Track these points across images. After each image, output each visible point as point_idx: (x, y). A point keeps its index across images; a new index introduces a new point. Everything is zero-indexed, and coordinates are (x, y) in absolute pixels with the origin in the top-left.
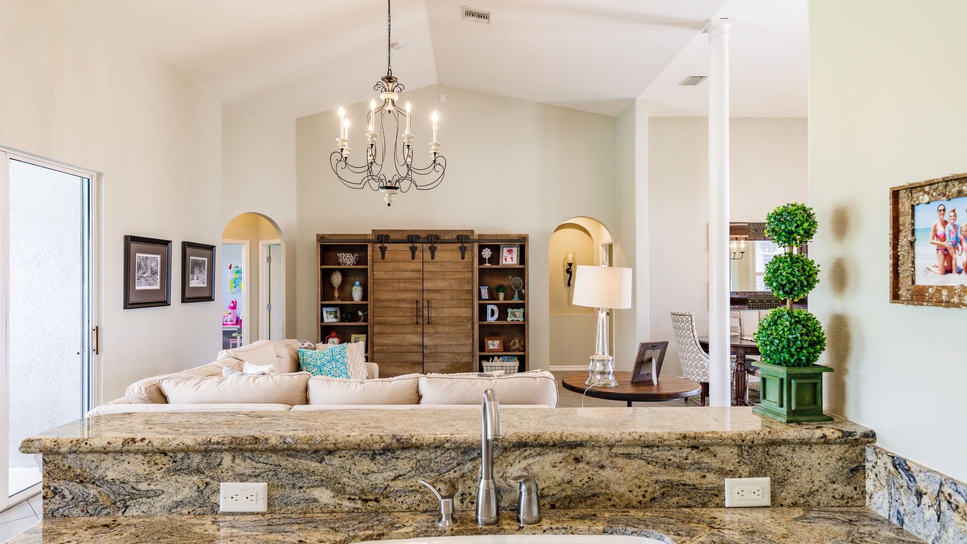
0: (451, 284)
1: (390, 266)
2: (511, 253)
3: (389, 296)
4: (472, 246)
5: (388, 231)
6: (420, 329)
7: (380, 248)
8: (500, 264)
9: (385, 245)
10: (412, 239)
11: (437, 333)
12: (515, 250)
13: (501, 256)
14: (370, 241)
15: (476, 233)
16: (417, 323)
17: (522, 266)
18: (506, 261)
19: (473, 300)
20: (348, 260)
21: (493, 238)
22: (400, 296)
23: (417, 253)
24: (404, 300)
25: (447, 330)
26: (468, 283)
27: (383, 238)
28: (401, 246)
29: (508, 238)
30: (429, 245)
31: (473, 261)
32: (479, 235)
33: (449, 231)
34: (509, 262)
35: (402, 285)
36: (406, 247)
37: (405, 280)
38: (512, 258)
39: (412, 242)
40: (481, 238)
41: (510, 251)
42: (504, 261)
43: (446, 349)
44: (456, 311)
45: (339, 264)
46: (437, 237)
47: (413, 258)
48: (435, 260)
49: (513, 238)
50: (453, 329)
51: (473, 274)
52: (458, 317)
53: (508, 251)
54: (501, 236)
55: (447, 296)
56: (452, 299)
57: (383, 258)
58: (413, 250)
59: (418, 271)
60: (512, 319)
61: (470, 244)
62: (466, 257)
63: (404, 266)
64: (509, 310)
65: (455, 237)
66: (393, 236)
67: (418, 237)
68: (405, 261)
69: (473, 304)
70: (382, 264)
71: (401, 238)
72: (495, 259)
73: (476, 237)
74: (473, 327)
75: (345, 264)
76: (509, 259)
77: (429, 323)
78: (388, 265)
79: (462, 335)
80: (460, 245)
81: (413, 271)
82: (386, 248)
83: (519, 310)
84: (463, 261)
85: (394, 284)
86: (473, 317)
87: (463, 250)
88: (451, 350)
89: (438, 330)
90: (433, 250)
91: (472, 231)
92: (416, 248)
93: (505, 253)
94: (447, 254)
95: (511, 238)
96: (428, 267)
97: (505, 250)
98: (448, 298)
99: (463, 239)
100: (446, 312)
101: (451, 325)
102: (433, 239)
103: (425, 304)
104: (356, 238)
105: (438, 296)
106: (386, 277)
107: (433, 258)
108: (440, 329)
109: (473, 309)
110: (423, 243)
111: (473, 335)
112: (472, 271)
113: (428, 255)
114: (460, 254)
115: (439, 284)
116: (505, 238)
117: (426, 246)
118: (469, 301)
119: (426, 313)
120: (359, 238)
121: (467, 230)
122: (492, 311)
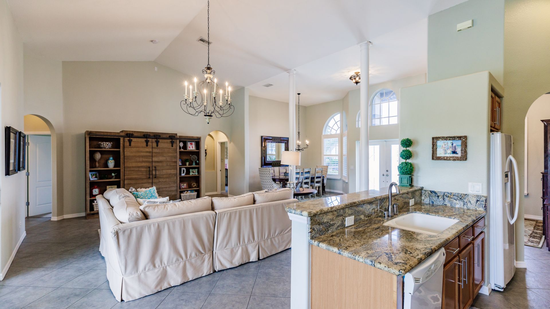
0: (166, 159)
1: (134, 149)
2: (191, 145)
3: (134, 165)
4: (177, 142)
5: (132, 131)
6: (151, 181)
7: (128, 140)
8: (187, 150)
9: (131, 139)
10: (146, 136)
11: (159, 182)
12: (193, 143)
13: (187, 146)
14: (122, 136)
15: (178, 135)
16: (149, 178)
17: (198, 151)
18: (190, 148)
19: (177, 166)
20: (107, 146)
21: (186, 138)
22: (140, 164)
23: (149, 143)
24: (142, 167)
25: (164, 180)
26: (175, 158)
27: (130, 135)
28: (140, 140)
29: (192, 138)
30: (155, 140)
31: (177, 148)
32: (180, 136)
33: (165, 134)
34: (191, 149)
35: (141, 159)
36: (143, 140)
37: (142, 156)
38: (192, 147)
39: (146, 138)
40: (181, 137)
41: (191, 144)
42: (189, 148)
43: (164, 189)
44: (169, 171)
45: (101, 148)
46: (160, 136)
47: (147, 145)
48: (158, 147)
49: (195, 138)
50: (167, 179)
51: (177, 154)
52: (170, 174)
53: (190, 144)
54: (189, 137)
55: (165, 164)
56: (167, 165)
57: (130, 145)
58: (147, 142)
59: (150, 152)
60: (192, 174)
61: (176, 140)
62: (174, 146)
63: (141, 149)
64: (191, 170)
65: (168, 136)
66: (135, 134)
67: (149, 135)
68: (142, 147)
69: (177, 168)
70: (130, 149)
71: (140, 136)
72: (185, 147)
73: (178, 137)
74: (177, 178)
75: (105, 148)
76: (191, 147)
77: (155, 177)
78: (133, 149)
79: (172, 182)
80: (171, 140)
81: (147, 152)
82: (132, 140)
83: (195, 170)
84: (172, 148)
85: (136, 159)
86: (177, 174)
87: (172, 143)
88: (167, 189)
89: (160, 180)
90: (157, 142)
91: (176, 134)
92: (149, 141)
93: (189, 144)
94: (164, 144)
95: (194, 138)
96: (155, 150)
97: (189, 143)
98: (165, 165)
99: (172, 138)
100: (165, 172)
101: (167, 178)
102: (157, 137)
103: (154, 168)
104: (113, 134)
105: (160, 164)
106: (131, 155)
107: (157, 146)
108: (161, 180)
109: (177, 170)
110: (152, 138)
111: (177, 182)
112: (177, 153)
113: (155, 145)
114: (171, 144)
115: (161, 159)
116: (191, 138)
117: (154, 140)
118: (175, 166)
119: (154, 173)
120: (115, 134)
121: (174, 134)
122: (184, 171)
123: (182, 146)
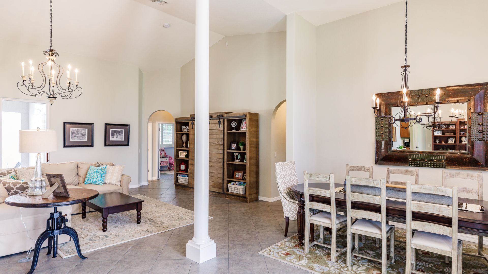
0: (215, 141)
7: (192, 123)
8: (240, 130)
13: (241, 125)
19: (224, 150)
21: (233, 116)
26: (221, 140)
27: (192, 119)
29: (239, 115)
31: (224, 129)
33: (215, 113)
38: (245, 127)
41: (246, 122)
42: (242, 128)
44: (217, 155)
50: (215, 164)
57: (193, 128)
60: (245, 161)
61: (223, 120)
62: (221, 126)
65: (217, 116)
72: (238, 127)
73: (226, 116)
74: (223, 164)
75: (184, 131)
79: (219, 168)
80: (219, 120)
84: (219, 128)
86: (224, 159)
87: (219, 123)
88: (215, 175)
93: (243, 123)
94: (214, 125)
99: (220, 117)
100: (213, 156)
108: (211, 164)
109: (224, 155)
111: (223, 169)
112: (224, 134)
120: (187, 119)
121: (222, 112)
122: (237, 156)
123: (234, 127)
